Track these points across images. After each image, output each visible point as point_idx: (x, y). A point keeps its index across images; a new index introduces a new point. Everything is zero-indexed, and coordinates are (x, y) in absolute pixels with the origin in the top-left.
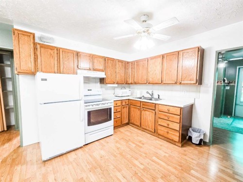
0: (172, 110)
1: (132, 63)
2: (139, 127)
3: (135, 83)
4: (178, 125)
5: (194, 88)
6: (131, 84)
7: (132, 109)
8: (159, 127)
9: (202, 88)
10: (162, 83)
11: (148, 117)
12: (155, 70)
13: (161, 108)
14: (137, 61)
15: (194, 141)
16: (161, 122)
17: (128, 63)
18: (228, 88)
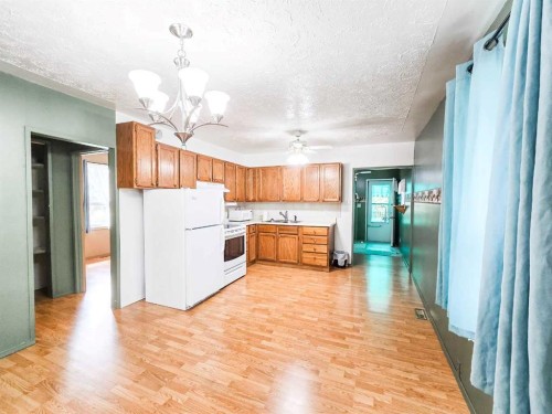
0: (319, 231)
1: (254, 169)
2: (276, 261)
3: (260, 201)
4: (325, 247)
5: (335, 206)
6: (254, 201)
7: (261, 239)
8: (304, 255)
9: (343, 206)
10: (302, 200)
11: (288, 245)
12: (291, 184)
13: (306, 230)
14: (265, 169)
15: (340, 264)
16: (305, 248)
17: (249, 169)
18: (359, 206)
